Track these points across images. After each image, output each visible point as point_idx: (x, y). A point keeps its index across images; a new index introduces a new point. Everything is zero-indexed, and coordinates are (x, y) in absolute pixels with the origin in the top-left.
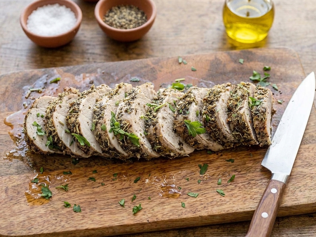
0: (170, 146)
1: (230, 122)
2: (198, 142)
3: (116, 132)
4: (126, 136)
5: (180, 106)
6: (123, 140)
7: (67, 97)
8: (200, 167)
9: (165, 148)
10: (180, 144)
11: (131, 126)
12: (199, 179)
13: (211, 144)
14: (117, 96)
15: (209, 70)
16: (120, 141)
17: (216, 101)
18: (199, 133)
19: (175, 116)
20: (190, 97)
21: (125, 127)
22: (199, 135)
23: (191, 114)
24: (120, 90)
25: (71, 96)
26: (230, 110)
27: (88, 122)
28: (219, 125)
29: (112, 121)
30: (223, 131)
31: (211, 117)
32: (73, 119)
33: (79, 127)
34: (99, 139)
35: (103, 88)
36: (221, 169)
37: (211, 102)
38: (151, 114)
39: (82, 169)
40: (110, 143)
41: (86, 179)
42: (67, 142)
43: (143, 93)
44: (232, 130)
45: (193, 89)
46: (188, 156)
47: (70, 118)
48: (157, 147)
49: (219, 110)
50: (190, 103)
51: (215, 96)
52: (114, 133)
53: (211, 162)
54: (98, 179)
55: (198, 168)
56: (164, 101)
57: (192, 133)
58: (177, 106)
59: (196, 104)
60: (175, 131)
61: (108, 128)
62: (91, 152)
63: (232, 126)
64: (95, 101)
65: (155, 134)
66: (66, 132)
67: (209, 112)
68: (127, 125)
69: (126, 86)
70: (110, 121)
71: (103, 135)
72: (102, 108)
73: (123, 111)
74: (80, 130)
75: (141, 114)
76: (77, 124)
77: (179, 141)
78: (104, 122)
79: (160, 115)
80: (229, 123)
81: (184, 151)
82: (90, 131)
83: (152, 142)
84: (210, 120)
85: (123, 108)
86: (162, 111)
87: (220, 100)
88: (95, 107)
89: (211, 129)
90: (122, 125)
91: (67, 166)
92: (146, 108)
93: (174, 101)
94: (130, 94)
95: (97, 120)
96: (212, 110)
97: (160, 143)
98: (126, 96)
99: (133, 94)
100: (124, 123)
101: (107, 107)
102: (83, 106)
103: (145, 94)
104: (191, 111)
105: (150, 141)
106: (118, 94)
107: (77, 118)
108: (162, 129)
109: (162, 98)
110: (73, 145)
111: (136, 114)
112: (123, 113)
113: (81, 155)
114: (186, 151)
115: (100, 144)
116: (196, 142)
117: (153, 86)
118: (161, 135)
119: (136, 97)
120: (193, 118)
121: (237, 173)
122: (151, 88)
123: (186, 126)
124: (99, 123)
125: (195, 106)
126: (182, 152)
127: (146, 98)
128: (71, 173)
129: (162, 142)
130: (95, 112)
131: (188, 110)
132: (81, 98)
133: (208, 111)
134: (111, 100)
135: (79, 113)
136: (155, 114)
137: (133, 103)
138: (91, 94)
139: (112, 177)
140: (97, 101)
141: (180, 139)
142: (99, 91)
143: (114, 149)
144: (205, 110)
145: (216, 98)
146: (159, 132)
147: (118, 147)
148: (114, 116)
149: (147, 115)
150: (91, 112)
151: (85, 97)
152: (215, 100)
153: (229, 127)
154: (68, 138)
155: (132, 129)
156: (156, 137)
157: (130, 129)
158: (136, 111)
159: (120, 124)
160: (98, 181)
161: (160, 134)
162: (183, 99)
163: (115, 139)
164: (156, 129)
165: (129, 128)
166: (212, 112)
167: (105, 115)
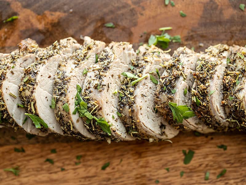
0: (150, 132)
1: (225, 105)
2: (185, 127)
3: (82, 115)
4: (94, 121)
5: (164, 80)
6: (90, 124)
7: (22, 59)
8: (185, 153)
9: (143, 134)
10: (162, 126)
11: (101, 109)
12: (182, 169)
13: (200, 128)
14: (86, 62)
15: (201, 17)
16: (87, 125)
17: (210, 79)
18: (186, 118)
19: (157, 93)
20: (177, 69)
21: (94, 109)
22: (187, 119)
23: (178, 93)
24: (90, 52)
25: (26, 57)
26: (226, 89)
27: (46, 97)
28: (212, 111)
29: (78, 99)
30: (216, 117)
31: (203, 101)
32: (28, 93)
33: (34, 104)
34: (60, 119)
35: (69, 46)
36: (210, 158)
37: (204, 81)
38: (127, 87)
39: (37, 145)
40: (73, 127)
41: (42, 160)
42: (20, 119)
43: (118, 60)
44: (228, 114)
45: (181, 54)
46: (171, 143)
47: (24, 90)
48: (133, 132)
49: (212, 92)
50: (177, 78)
51: (208, 71)
52: (80, 114)
53: (198, 147)
54: (57, 161)
55: (182, 154)
56: (145, 71)
57: (177, 119)
58: (161, 80)
59: (184, 78)
60: (156, 111)
61: (72, 108)
62: (49, 132)
63: (227, 110)
64: (57, 66)
65: (131, 117)
66: (18, 107)
67: (200, 94)
68: (96, 107)
69: (97, 46)
70: (74, 99)
71: (65, 116)
72: (65, 80)
73: (92, 86)
74: (35, 109)
75: (115, 89)
76: (32, 101)
77: (161, 123)
78: (66, 101)
79: (138, 92)
80: (223, 106)
81: (167, 136)
82: (49, 108)
83: (127, 126)
84: (200, 105)
85: (92, 81)
86: (141, 87)
87: (215, 76)
88: (56, 77)
89: (201, 114)
90: (90, 105)
91: (19, 140)
92: (121, 78)
93: (157, 70)
94: (102, 60)
95: (58, 97)
96: (204, 92)
97: (136, 129)
98: (97, 62)
99: (106, 62)
100: (93, 104)
101: (72, 80)
102: (42, 76)
103: (121, 59)
104: (177, 90)
105: (124, 123)
106: (87, 59)
107: (32, 92)
108: (140, 112)
109: (142, 66)
110: (28, 122)
111: (107, 91)
112: (92, 89)
113: (37, 134)
114: (168, 136)
115: (61, 125)
116: (182, 126)
117: (131, 46)
118: (138, 121)
119: (109, 68)
120: (180, 99)
121: (228, 165)
122: (129, 50)
123: (170, 109)
124: (61, 101)
125: (183, 82)
126: (164, 137)
127: (121, 65)
128: (23, 151)
129: (139, 128)
130: (56, 84)
131: (173, 87)
132: (40, 64)
133: (199, 92)
134: (77, 69)
135: (35, 86)
136: (132, 89)
137: (105, 76)
138: (51, 58)
139: (75, 160)
140: (60, 66)
141: (162, 121)
142: (64, 51)
143: (79, 134)
144: (195, 89)
145: (210, 75)
146: (137, 116)
147: (84, 131)
148: (80, 92)
149: (122, 89)
150: (51, 82)
151: (44, 62)
152: (208, 77)
153: (224, 110)
154: (20, 114)
155: (102, 112)
156: (132, 122)
157: (100, 112)
158: (109, 87)
159: (88, 104)
160: (57, 164)
161: (138, 118)
162: (169, 68)
163: (80, 122)
164: (133, 111)
165: (98, 111)
166: (204, 94)
167: (69, 90)
